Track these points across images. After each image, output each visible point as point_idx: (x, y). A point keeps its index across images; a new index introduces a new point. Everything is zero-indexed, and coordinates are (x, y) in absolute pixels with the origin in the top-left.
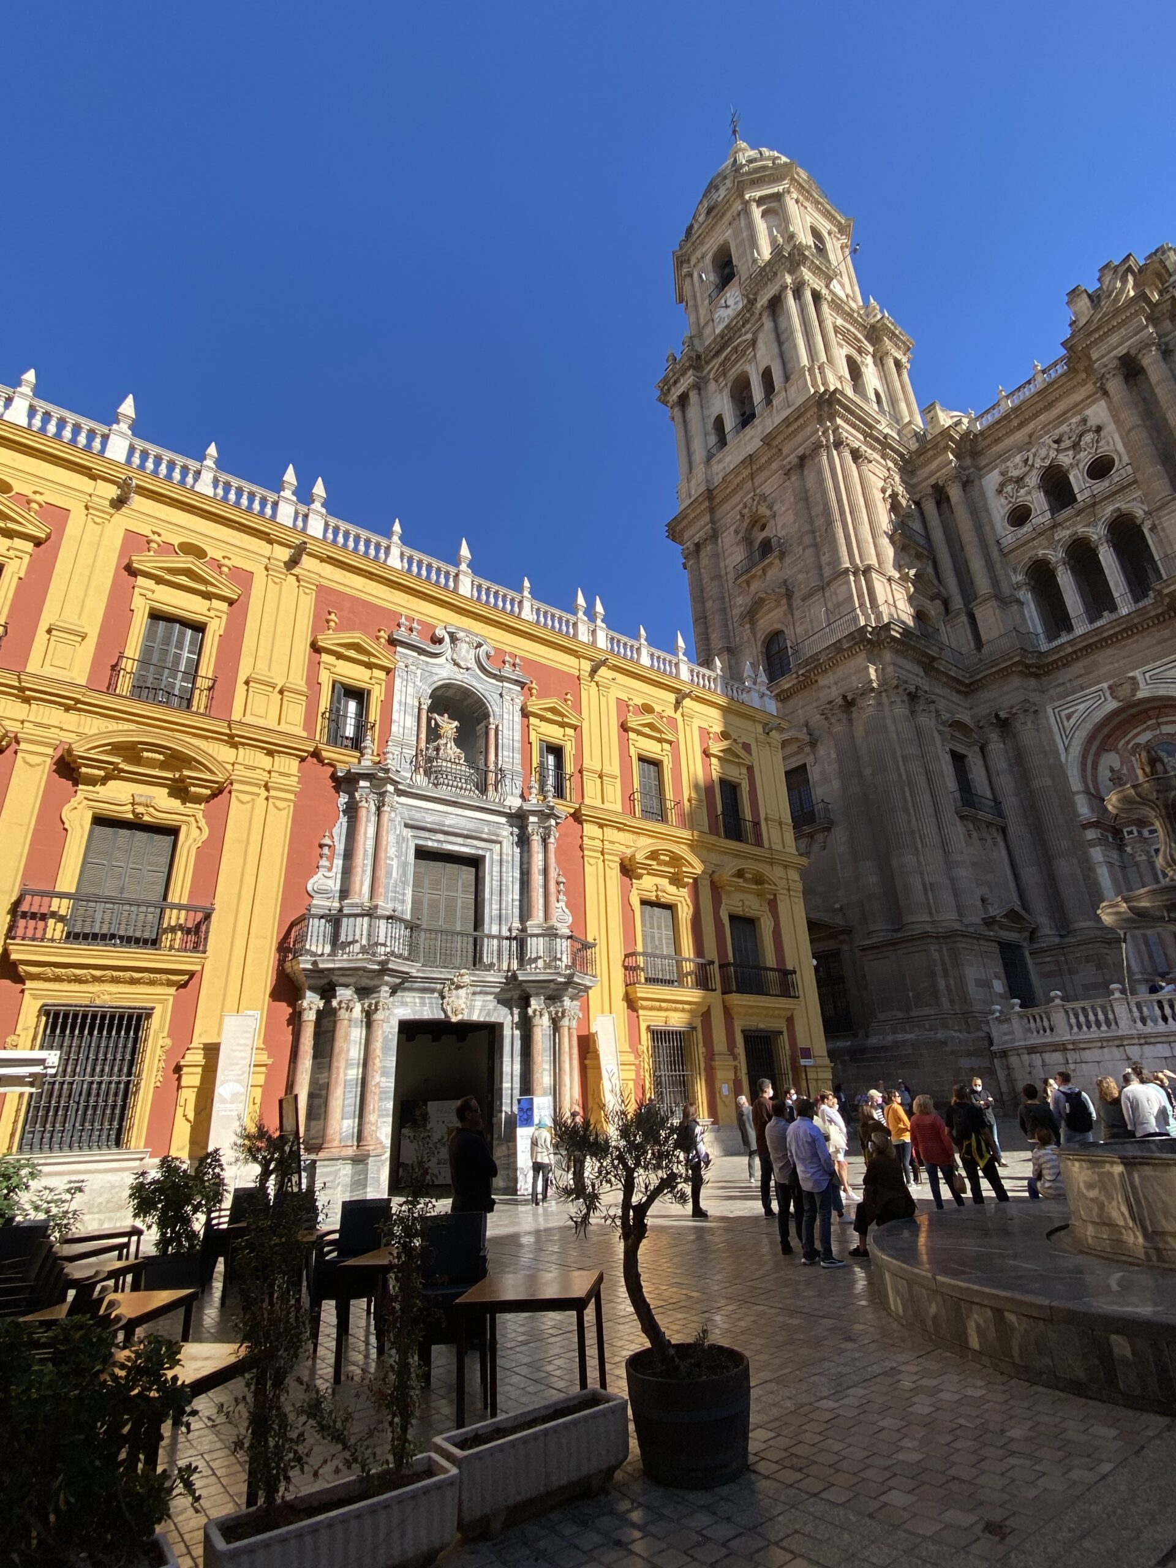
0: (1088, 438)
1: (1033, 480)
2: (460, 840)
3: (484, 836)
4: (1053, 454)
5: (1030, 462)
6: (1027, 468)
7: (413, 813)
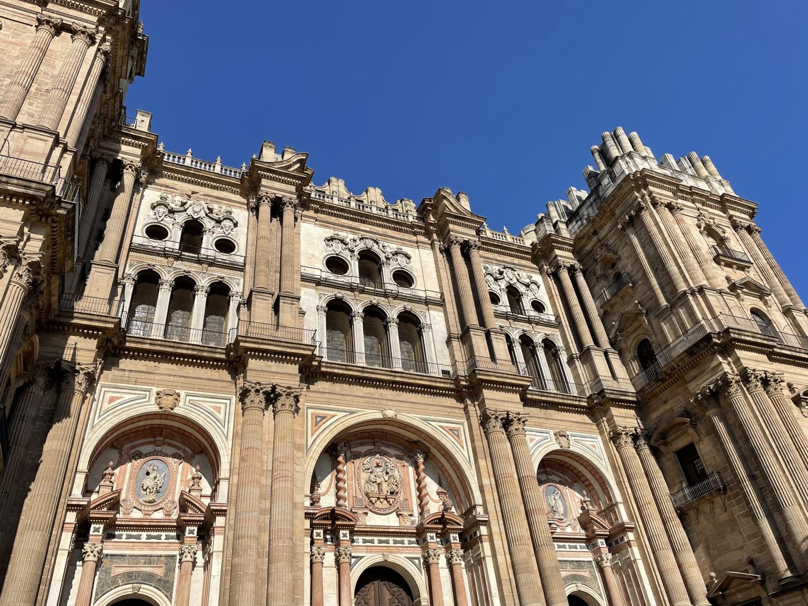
0: (227, 223)
1: (181, 218)
4: (202, 214)
5: (186, 207)
6: (182, 209)
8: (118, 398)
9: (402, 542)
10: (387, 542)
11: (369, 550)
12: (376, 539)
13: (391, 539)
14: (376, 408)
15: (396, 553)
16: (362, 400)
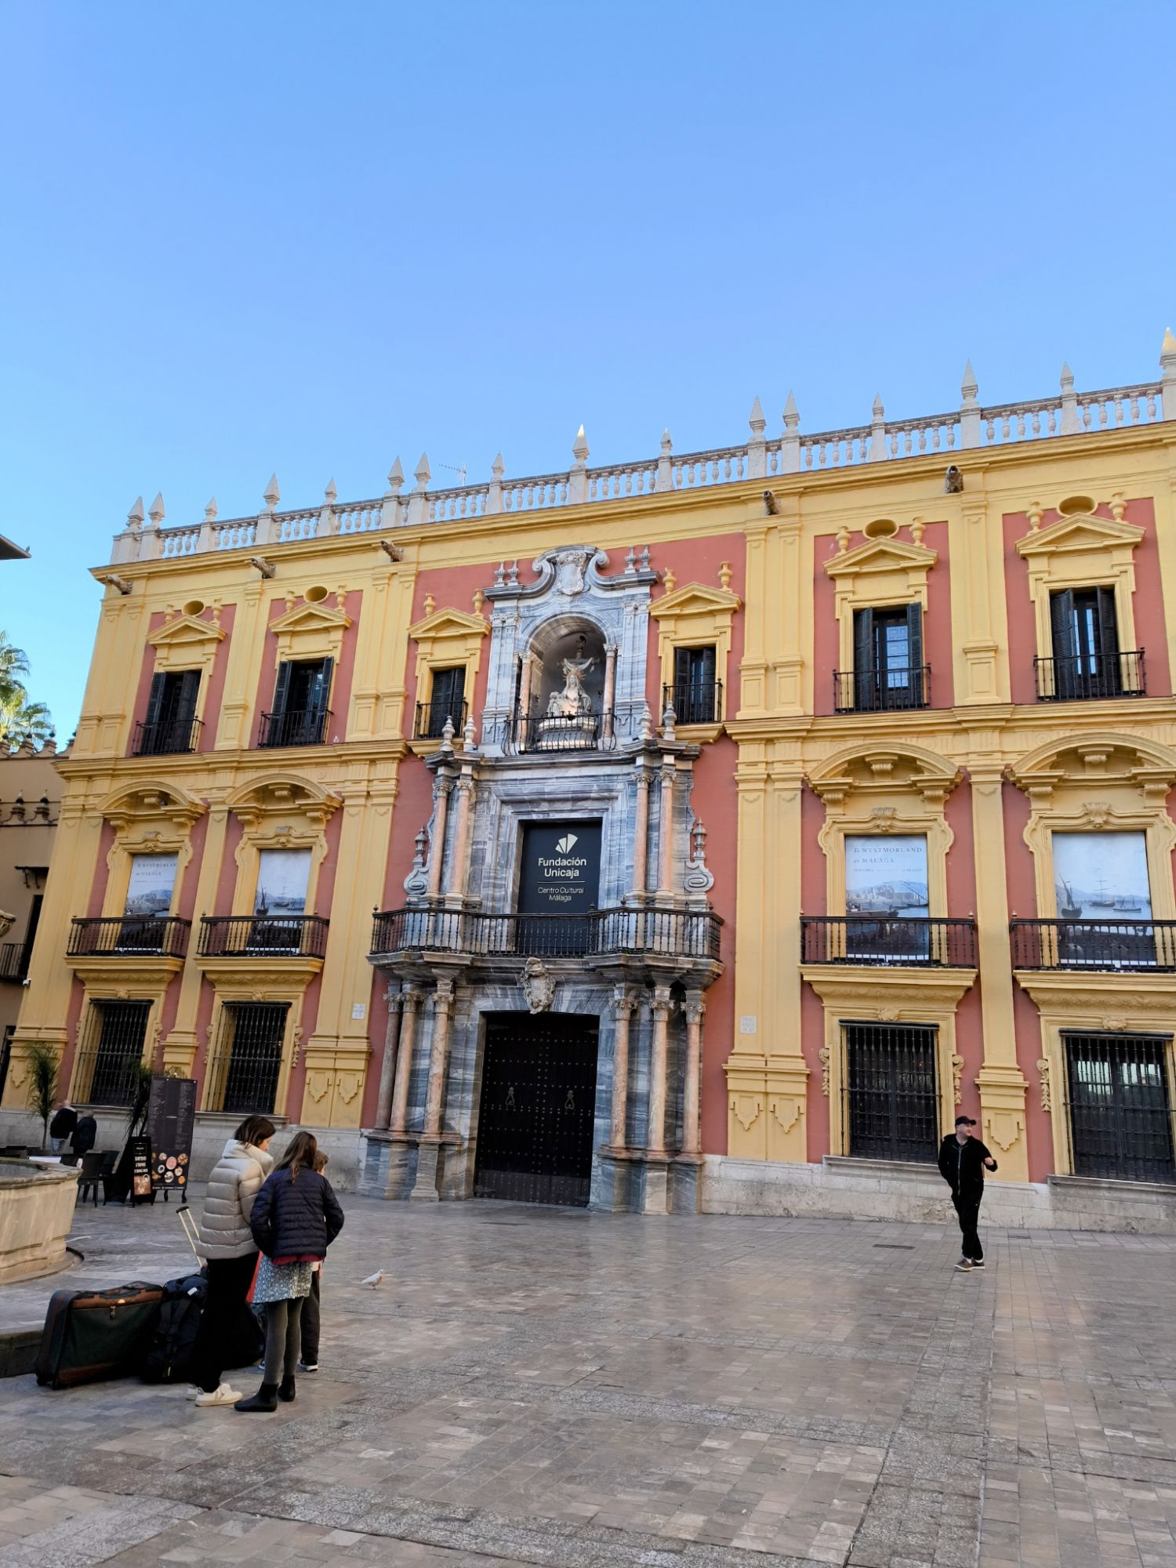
2: (568, 806)
3: (592, 795)
7: (509, 787)
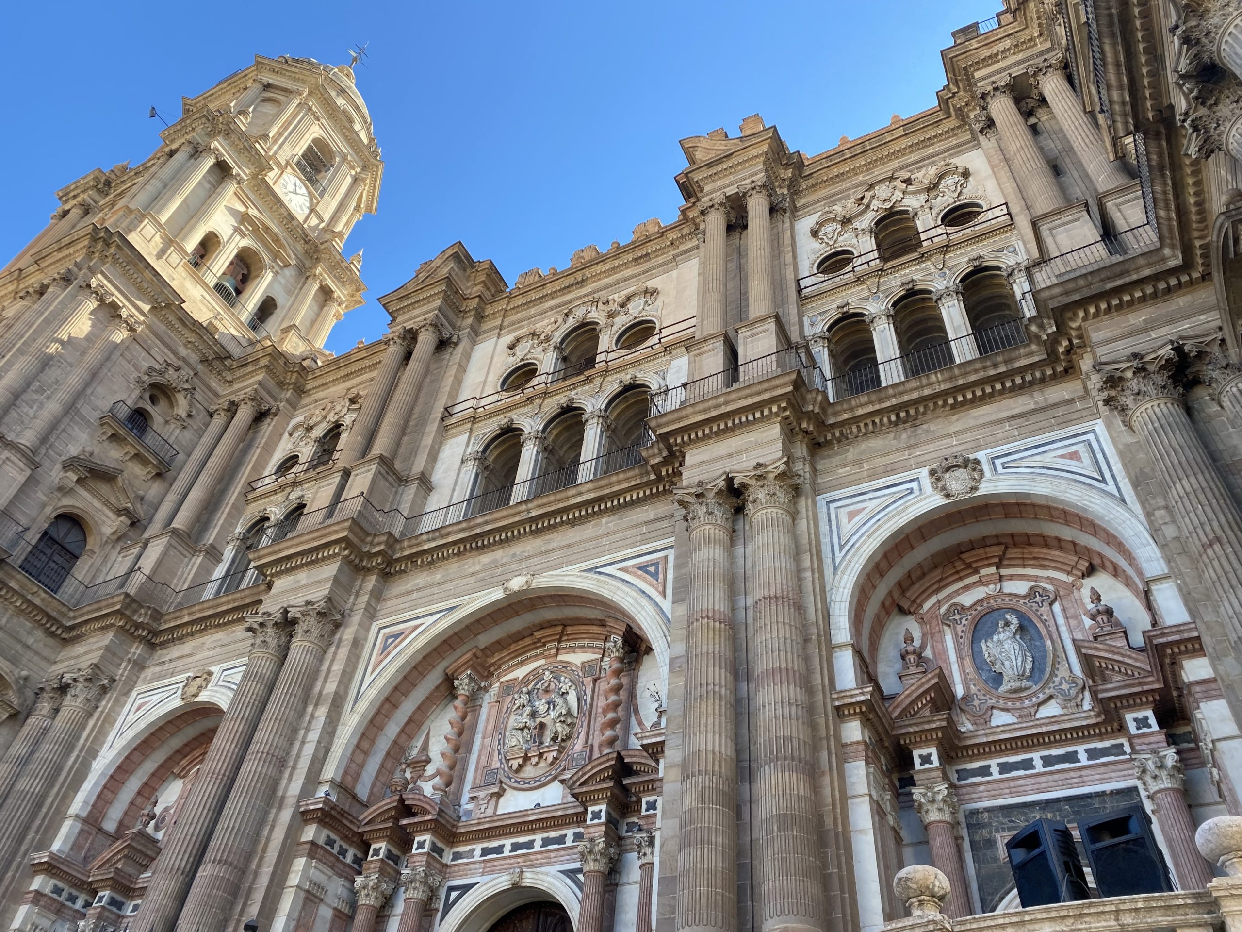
1: (319, 432)
4: (343, 411)
8: (146, 703)
9: (561, 840)
10: (530, 845)
11: (488, 869)
12: (508, 842)
13: (538, 838)
14: (492, 585)
15: (541, 865)
16: (472, 579)
